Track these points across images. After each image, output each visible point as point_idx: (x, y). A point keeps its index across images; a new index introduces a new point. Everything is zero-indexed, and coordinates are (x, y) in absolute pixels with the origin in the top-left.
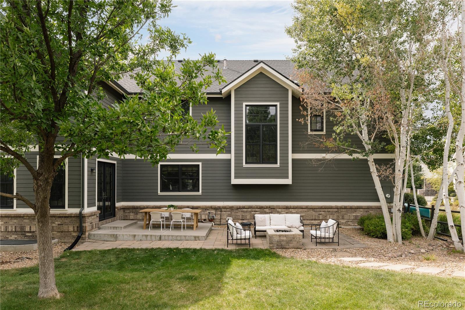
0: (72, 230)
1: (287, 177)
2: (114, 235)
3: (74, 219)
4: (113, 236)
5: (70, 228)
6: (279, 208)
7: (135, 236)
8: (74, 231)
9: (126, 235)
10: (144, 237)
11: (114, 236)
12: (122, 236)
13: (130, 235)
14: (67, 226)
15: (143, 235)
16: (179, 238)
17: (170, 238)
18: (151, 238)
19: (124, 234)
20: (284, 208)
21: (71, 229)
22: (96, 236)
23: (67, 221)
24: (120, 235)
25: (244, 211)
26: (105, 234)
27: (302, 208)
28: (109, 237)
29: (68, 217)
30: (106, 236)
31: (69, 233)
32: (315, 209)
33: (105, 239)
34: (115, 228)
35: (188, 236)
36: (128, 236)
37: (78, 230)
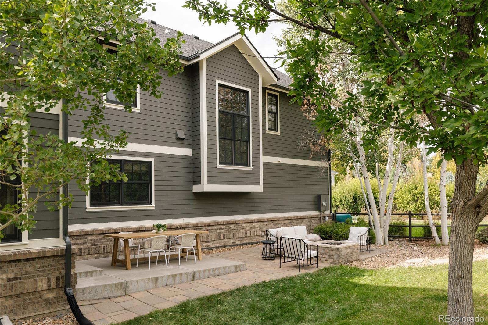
0: (45, 286)
1: (259, 184)
2: (121, 284)
3: (47, 262)
4: (119, 286)
5: (40, 284)
6: (244, 223)
7: (157, 279)
8: (49, 289)
9: (143, 280)
10: (171, 279)
11: (121, 286)
12: (136, 283)
13: (149, 279)
14: (32, 280)
15: (169, 276)
16: (217, 272)
17: (207, 274)
18: (181, 279)
19: (138, 278)
20: (248, 223)
21: (42, 284)
22: (87, 292)
23: (30, 268)
24: (132, 282)
25: (209, 230)
26: (105, 286)
27: (264, 221)
28: (113, 289)
29: (34, 259)
30: (108, 288)
31: (37, 295)
32: (274, 222)
33: (106, 294)
34: (89, 274)
35: (229, 267)
36: (147, 281)
37: (58, 285)
